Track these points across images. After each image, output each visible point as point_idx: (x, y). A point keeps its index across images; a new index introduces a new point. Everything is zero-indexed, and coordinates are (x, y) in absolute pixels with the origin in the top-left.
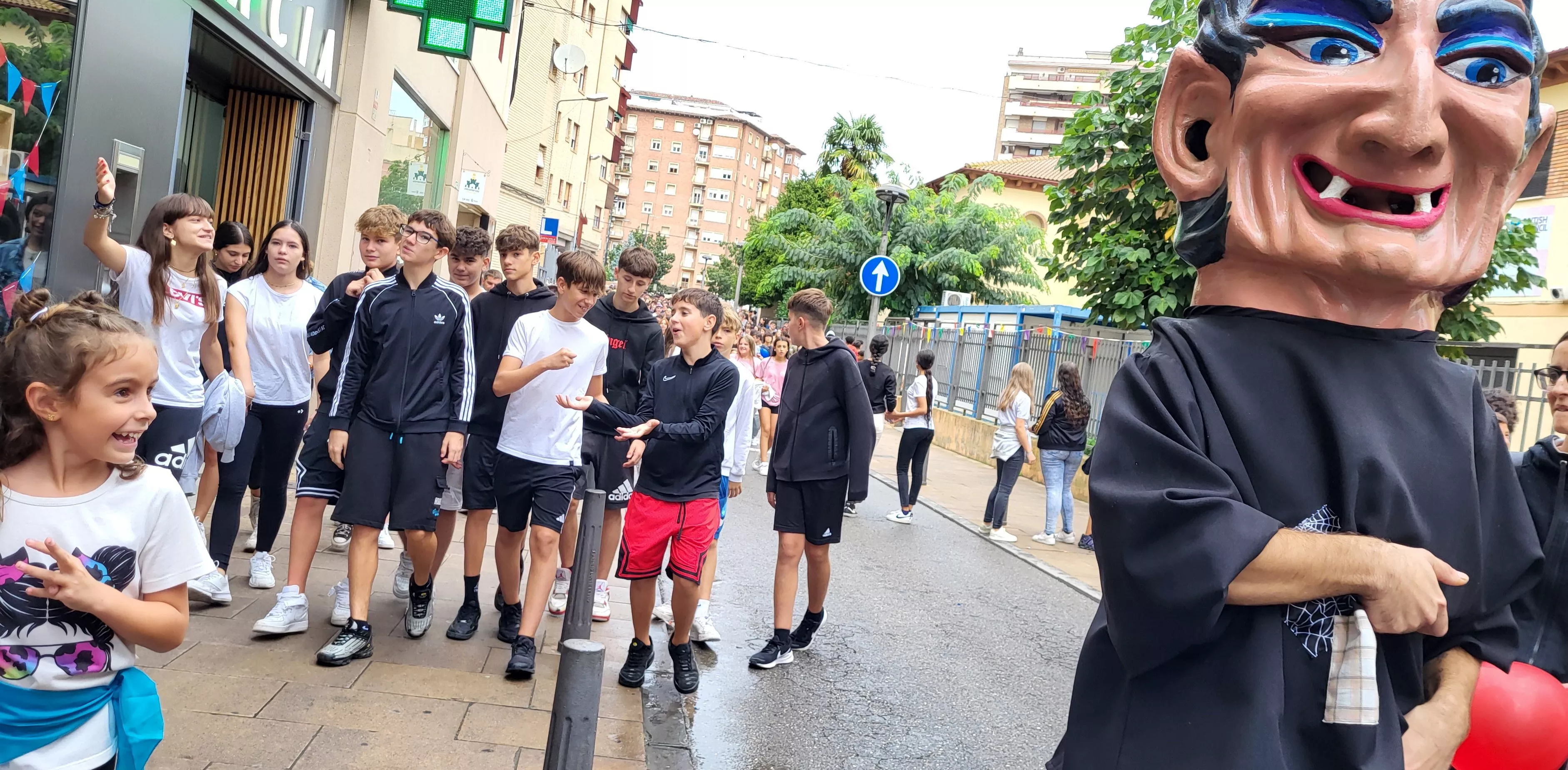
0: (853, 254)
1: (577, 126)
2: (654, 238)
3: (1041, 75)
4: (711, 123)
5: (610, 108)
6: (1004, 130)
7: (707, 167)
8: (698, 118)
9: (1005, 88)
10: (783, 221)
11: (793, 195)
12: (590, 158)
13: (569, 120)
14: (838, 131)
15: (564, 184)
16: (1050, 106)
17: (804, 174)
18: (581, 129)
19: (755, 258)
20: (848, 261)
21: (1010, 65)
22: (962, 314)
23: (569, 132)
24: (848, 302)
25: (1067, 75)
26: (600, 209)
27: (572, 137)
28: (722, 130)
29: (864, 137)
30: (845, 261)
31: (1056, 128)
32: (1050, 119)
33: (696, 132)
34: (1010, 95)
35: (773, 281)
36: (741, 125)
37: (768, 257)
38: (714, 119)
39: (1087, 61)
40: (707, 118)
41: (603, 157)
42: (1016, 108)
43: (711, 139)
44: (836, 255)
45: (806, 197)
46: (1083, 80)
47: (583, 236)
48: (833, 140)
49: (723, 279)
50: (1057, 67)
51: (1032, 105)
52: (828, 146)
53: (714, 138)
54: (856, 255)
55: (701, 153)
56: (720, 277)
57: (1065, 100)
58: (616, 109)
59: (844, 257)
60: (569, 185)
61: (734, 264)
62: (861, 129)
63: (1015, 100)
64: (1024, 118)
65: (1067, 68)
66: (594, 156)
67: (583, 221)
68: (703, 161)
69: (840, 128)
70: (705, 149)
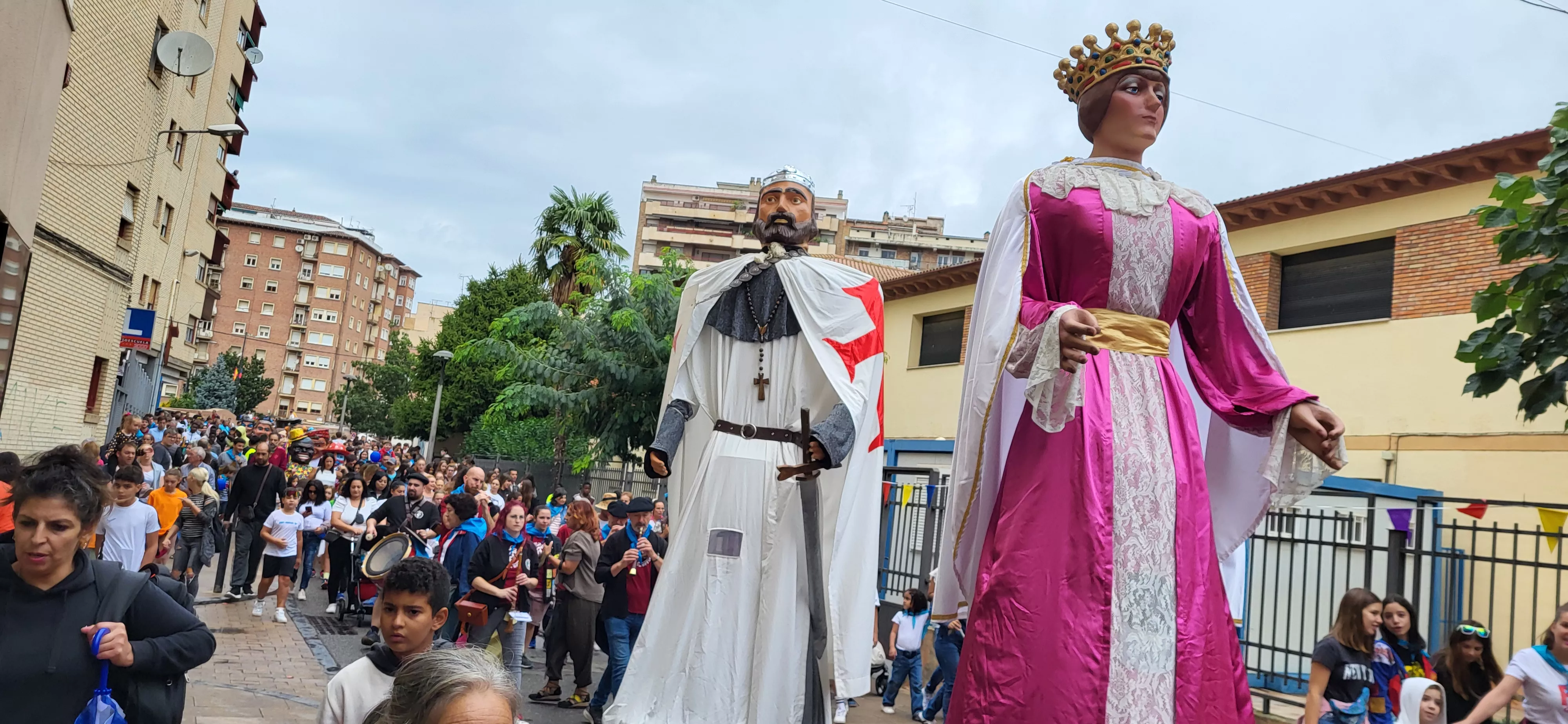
0: (623, 367)
1: (169, 208)
2: (249, 361)
3: (676, 202)
4: (317, 239)
5: (213, 197)
6: (641, 254)
7: (311, 286)
8: (301, 233)
9: (642, 213)
10: (525, 319)
11: (480, 299)
12: (184, 254)
13: (160, 199)
14: (561, 212)
15: (150, 281)
16: (688, 232)
17: (494, 273)
18: (175, 214)
19: (427, 377)
20: (618, 377)
21: (645, 191)
22: (897, 452)
23: (158, 215)
24: (613, 434)
25: (701, 203)
26: (196, 319)
27: (162, 220)
28: (328, 248)
29: (594, 221)
30: (613, 376)
31: (693, 254)
32: (687, 245)
33: (299, 248)
34: (648, 220)
35: (509, 405)
36: (352, 243)
37: (449, 377)
38: (321, 236)
39: (720, 191)
40: (312, 234)
41: (202, 255)
42: (653, 233)
43: (316, 256)
44: (601, 368)
45: (498, 300)
46: (716, 208)
47: (172, 353)
48: (551, 223)
49: (358, 405)
50: (692, 196)
51: (669, 231)
52: (544, 234)
53: (320, 256)
54: (627, 368)
55: (305, 271)
56: (355, 404)
57: (701, 227)
58: (220, 197)
59: (613, 371)
60: (156, 283)
61: (371, 388)
62: (592, 210)
63: (651, 225)
64: (661, 243)
65: (702, 197)
66: (190, 251)
67: (173, 332)
68: (308, 279)
69: (563, 208)
70: (309, 267)
